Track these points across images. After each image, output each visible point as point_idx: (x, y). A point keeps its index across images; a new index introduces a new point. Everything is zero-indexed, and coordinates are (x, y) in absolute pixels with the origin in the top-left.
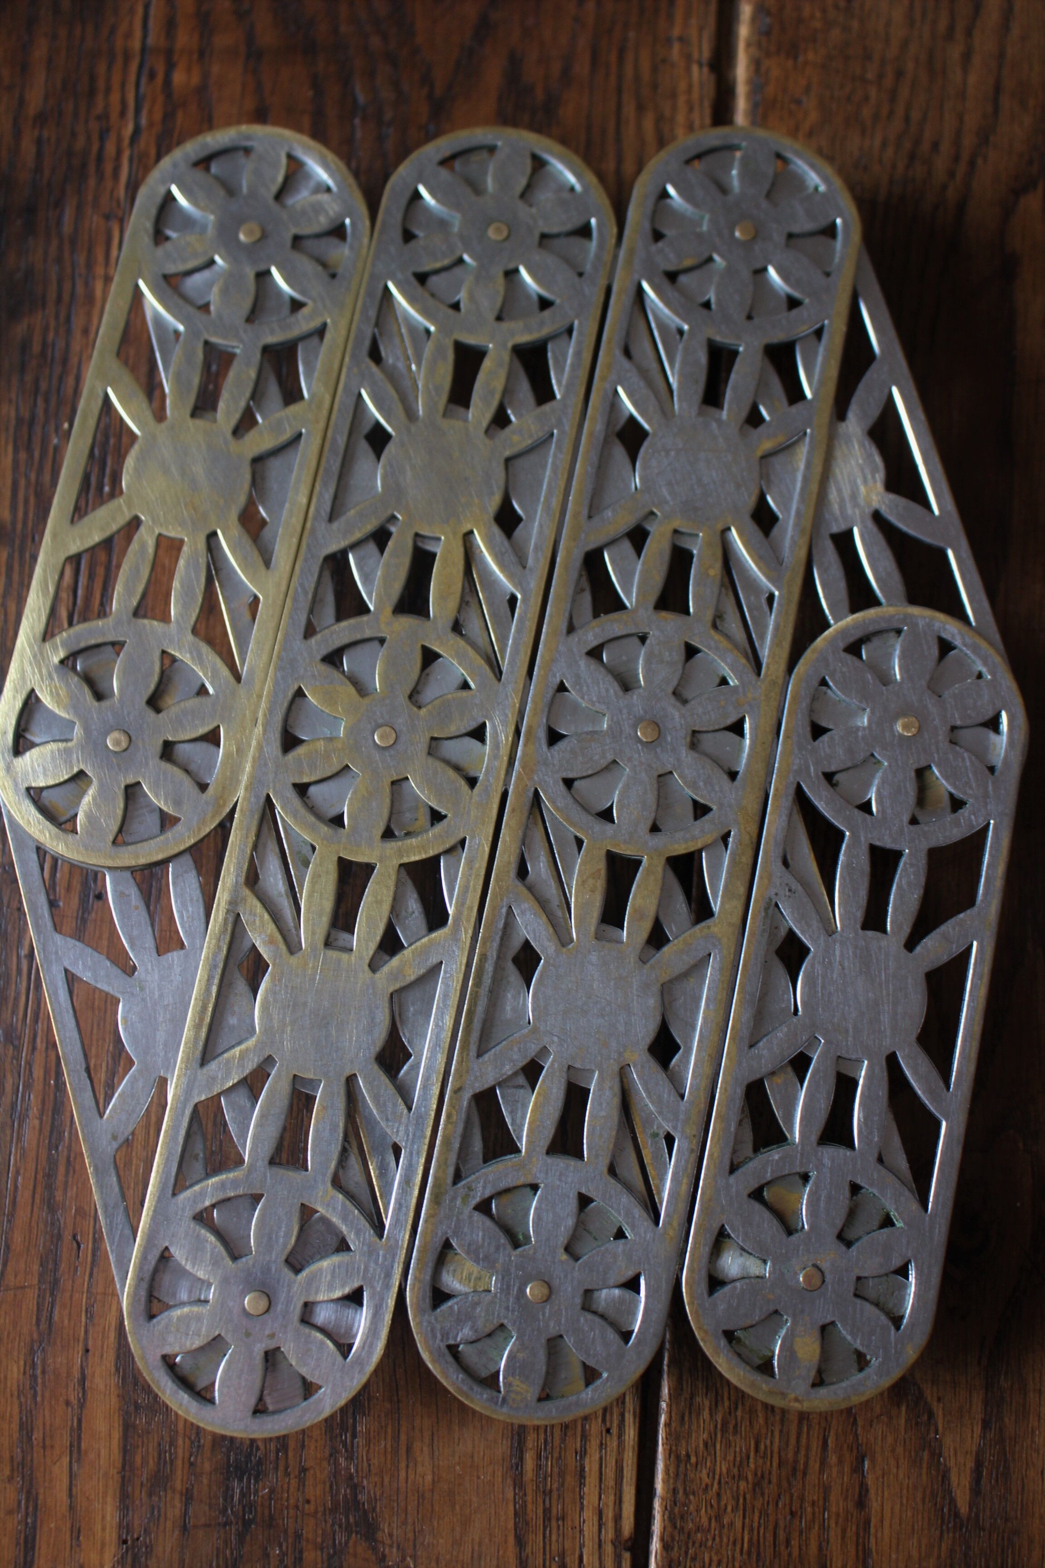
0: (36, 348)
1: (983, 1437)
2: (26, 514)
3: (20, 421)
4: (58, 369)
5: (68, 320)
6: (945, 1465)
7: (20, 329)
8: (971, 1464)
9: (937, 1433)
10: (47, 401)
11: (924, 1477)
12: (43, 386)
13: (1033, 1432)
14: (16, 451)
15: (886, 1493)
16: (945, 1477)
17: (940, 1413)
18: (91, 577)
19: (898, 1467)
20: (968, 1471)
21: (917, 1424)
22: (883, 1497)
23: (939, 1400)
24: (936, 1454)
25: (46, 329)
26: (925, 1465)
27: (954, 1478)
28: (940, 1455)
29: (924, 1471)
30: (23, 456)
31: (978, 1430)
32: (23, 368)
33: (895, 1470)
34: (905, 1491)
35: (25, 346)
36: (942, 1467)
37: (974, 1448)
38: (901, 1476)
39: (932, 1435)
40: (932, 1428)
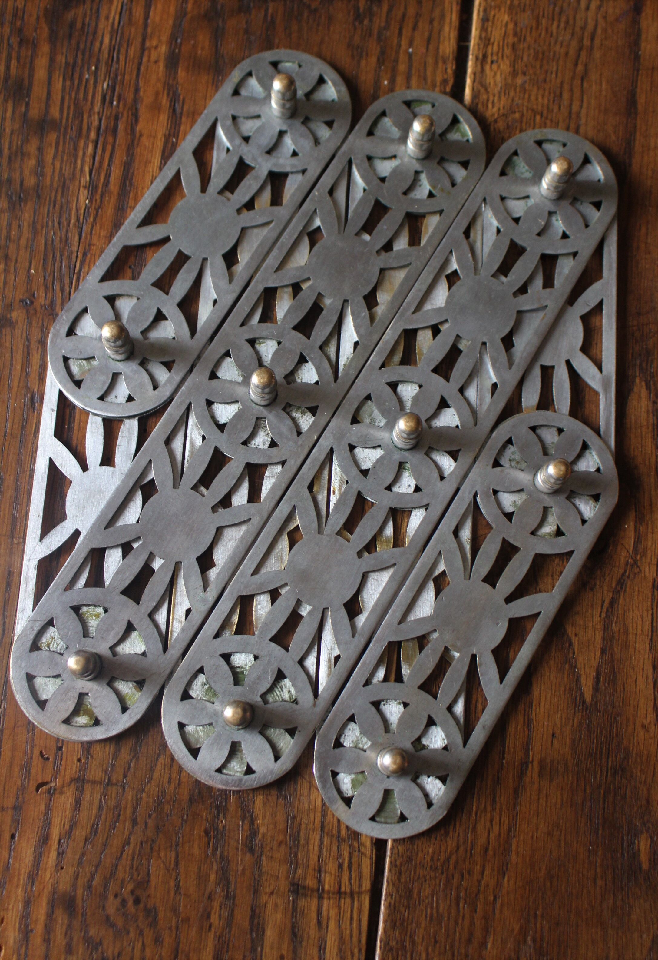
0: (79, 25)
1: (601, 658)
2: (68, 114)
3: (67, 64)
4: (90, 38)
5: (98, 11)
6: (578, 673)
7: (70, 15)
8: (593, 674)
9: (574, 654)
10: (83, 54)
11: (565, 679)
12: (82, 46)
13: (631, 658)
14: (64, 80)
15: (542, 688)
16: (578, 680)
17: (576, 643)
18: (104, 151)
19: (550, 672)
20: (592, 678)
21: (562, 648)
22: (540, 689)
23: (576, 635)
24: (573, 667)
25: (85, 15)
26: (566, 672)
27: (583, 681)
28: (575, 667)
29: (566, 676)
30: (68, 83)
31: (598, 654)
32: (70, 36)
33: (548, 674)
34: (554, 687)
35: (72, 25)
36: (576, 674)
37: (596, 665)
38: (552, 677)
39: (571, 655)
40: (571, 651)
